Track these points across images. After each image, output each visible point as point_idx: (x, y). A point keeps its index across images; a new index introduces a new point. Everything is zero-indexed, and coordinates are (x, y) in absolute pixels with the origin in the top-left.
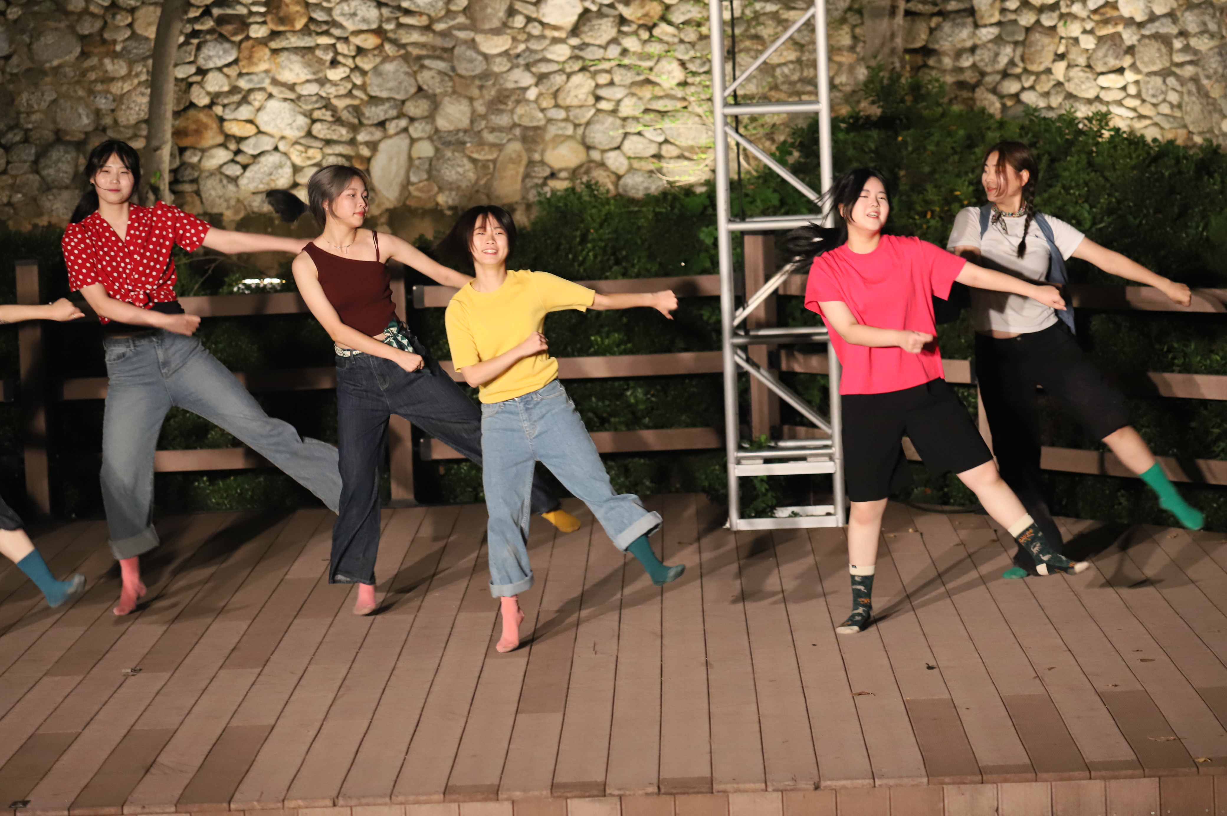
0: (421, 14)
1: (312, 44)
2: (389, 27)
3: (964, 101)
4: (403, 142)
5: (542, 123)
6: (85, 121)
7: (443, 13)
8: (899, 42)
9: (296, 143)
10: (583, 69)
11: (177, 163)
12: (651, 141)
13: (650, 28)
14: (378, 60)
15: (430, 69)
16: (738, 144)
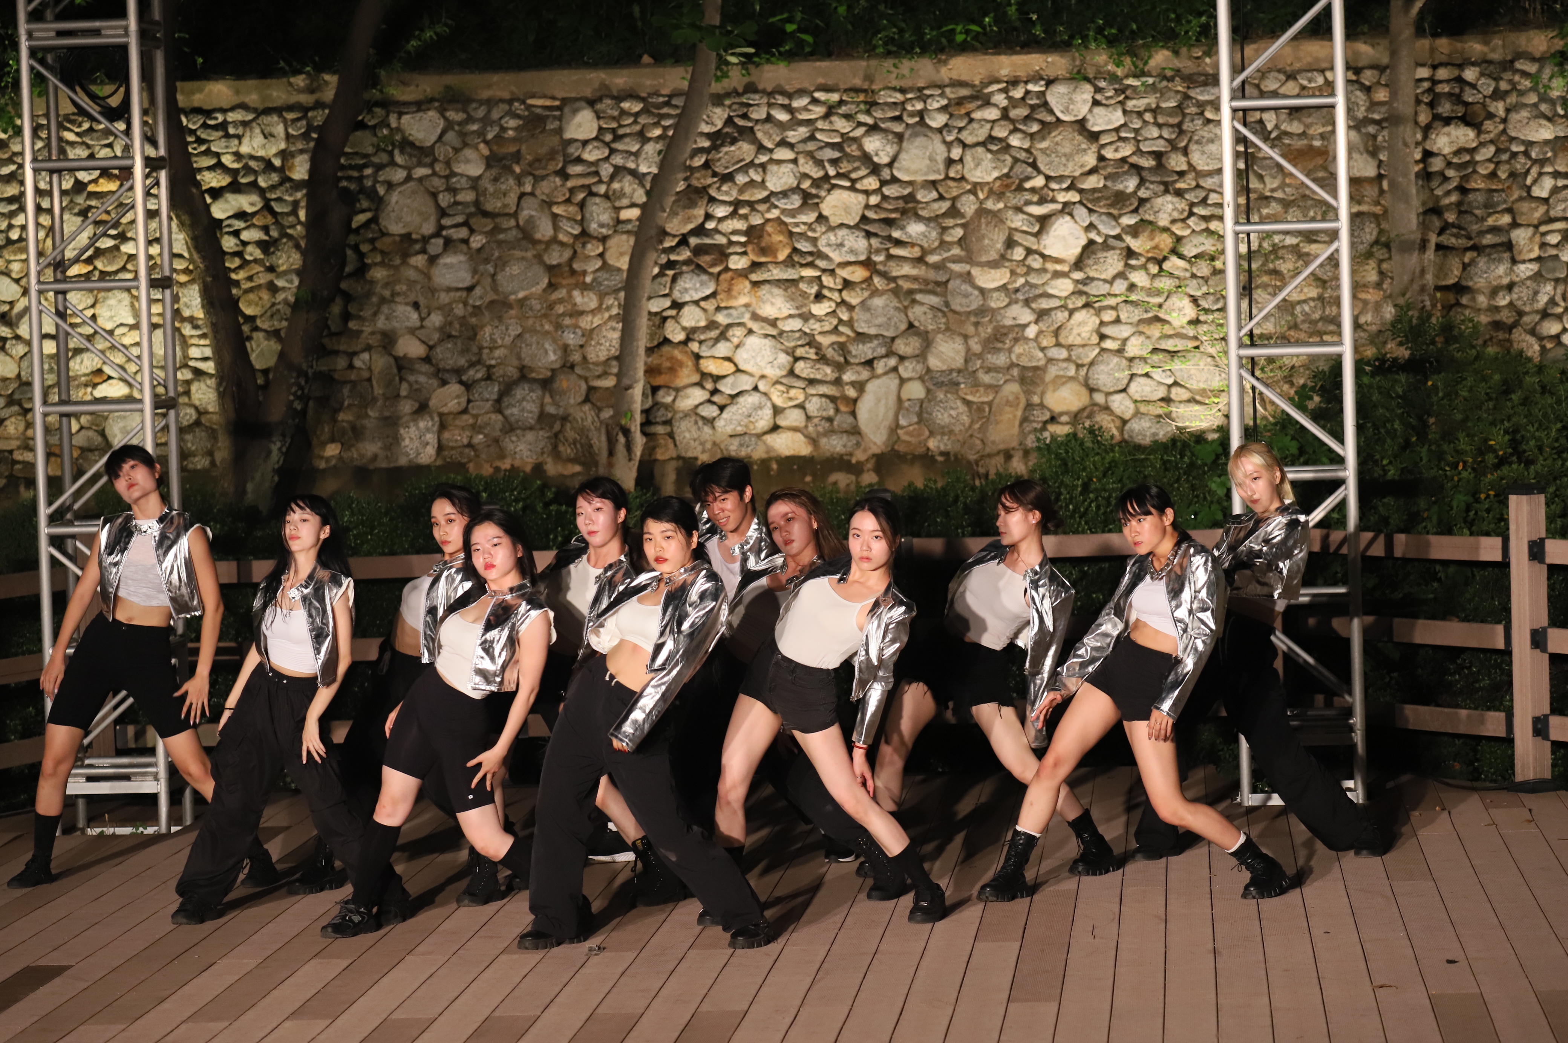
0: (913, 245)
1: (796, 277)
2: (879, 258)
3: (1500, 342)
4: (892, 382)
5: (1042, 363)
6: (552, 357)
7: (936, 244)
8: (1429, 278)
9: (777, 382)
10: (1087, 305)
11: (650, 402)
12: (1160, 383)
13: (1160, 262)
14: (866, 294)
15: (923, 304)
16: (1253, 388)
